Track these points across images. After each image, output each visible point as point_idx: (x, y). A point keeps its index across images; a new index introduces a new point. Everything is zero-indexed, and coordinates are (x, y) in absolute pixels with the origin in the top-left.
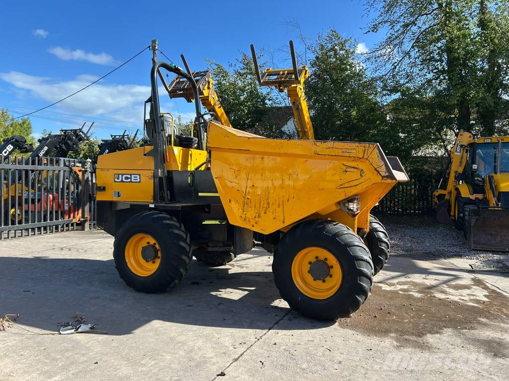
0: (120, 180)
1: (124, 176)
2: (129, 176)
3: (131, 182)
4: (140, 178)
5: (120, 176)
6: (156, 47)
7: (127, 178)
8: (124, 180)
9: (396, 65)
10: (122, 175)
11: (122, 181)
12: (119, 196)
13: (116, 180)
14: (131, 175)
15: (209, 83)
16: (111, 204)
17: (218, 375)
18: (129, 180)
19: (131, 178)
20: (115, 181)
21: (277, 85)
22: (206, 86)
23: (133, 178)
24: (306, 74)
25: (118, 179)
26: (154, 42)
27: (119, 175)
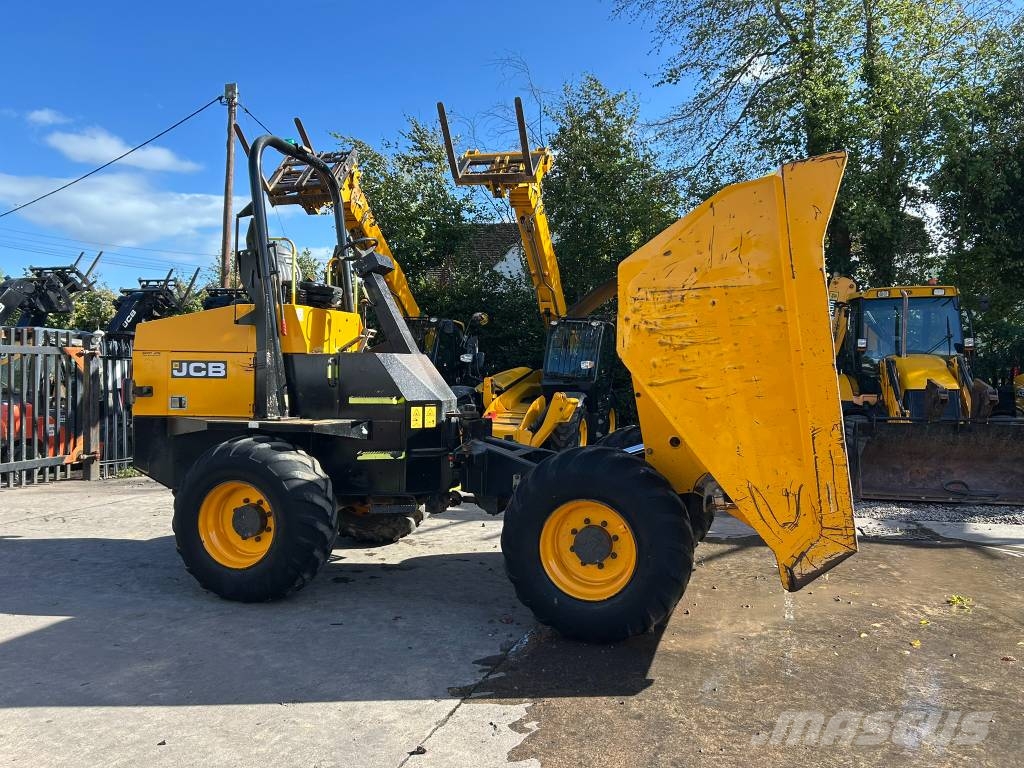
0: (184, 373)
1: (192, 365)
2: (203, 366)
3: (206, 376)
4: (225, 369)
5: (185, 365)
6: (236, 100)
7: (198, 369)
8: (192, 373)
9: (713, 147)
10: (189, 363)
11: (188, 375)
12: (181, 406)
13: (176, 373)
14: (207, 363)
15: (352, 176)
16: (165, 422)
17: (412, 753)
18: (203, 373)
19: (206, 369)
20: (173, 376)
21: (490, 183)
22: (347, 182)
23: (211, 369)
24: (546, 163)
25: (180, 370)
26: (230, 88)
27: (181, 362)
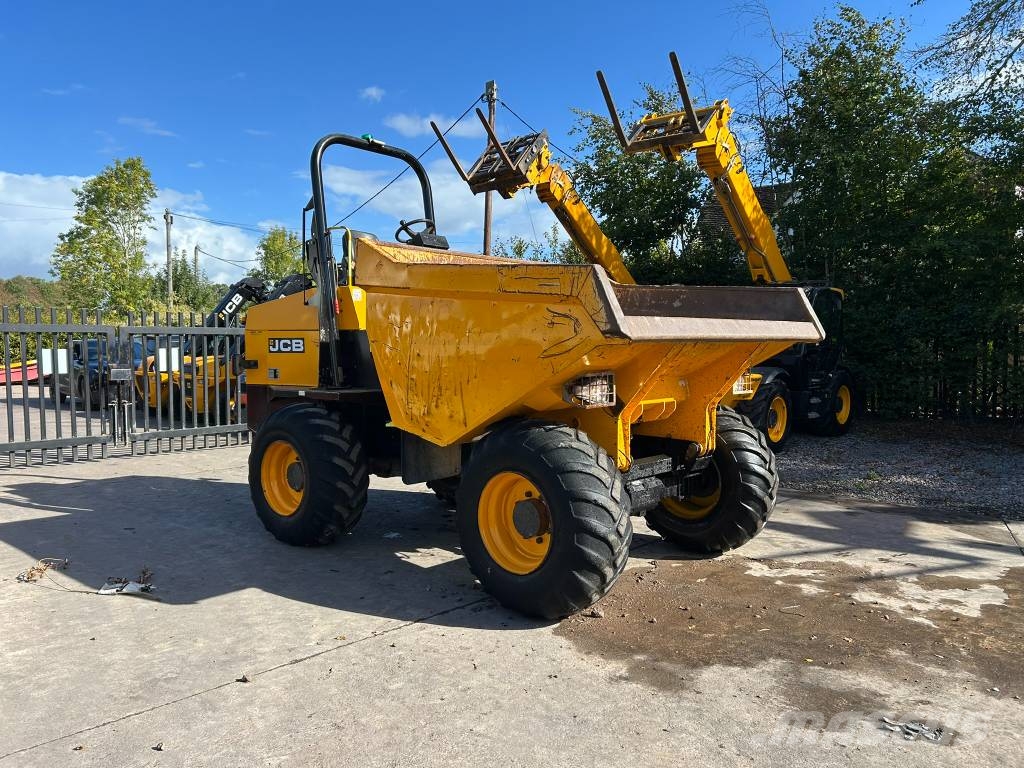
0: (277, 349)
1: (282, 342)
2: (289, 342)
3: (291, 351)
4: (304, 345)
5: (277, 341)
6: (495, 96)
7: (286, 345)
8: (283, 349)
10: (280, 340)
11: (279, 351)
12: (276, 377)
13: (272, 349)
14: (291, 340)
15: (540, 156)
16: (265, 388)
17: (238, 681)
18: (289, 348)
19: (291, 345)
20: (271, 352)
21: (660, 147)
23: (294, 345)
24: (720, 117)
25: (274, 347)
26: (490, 85)
27: (274, 339)
